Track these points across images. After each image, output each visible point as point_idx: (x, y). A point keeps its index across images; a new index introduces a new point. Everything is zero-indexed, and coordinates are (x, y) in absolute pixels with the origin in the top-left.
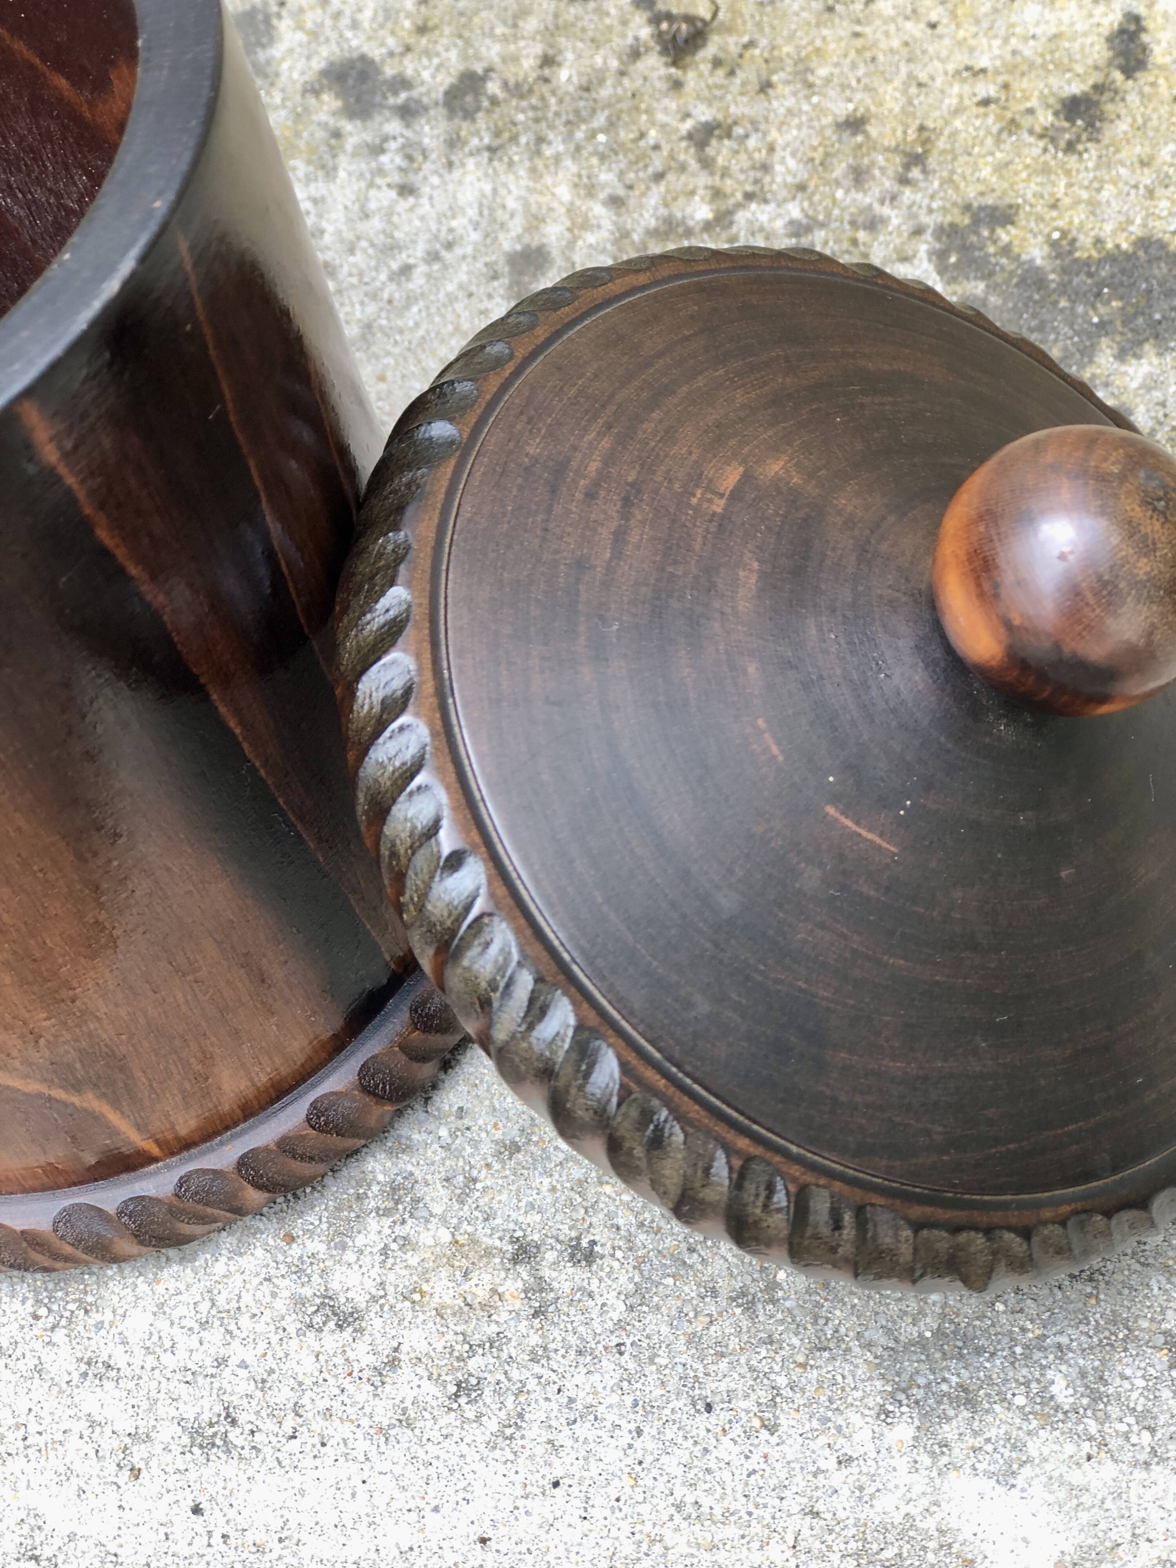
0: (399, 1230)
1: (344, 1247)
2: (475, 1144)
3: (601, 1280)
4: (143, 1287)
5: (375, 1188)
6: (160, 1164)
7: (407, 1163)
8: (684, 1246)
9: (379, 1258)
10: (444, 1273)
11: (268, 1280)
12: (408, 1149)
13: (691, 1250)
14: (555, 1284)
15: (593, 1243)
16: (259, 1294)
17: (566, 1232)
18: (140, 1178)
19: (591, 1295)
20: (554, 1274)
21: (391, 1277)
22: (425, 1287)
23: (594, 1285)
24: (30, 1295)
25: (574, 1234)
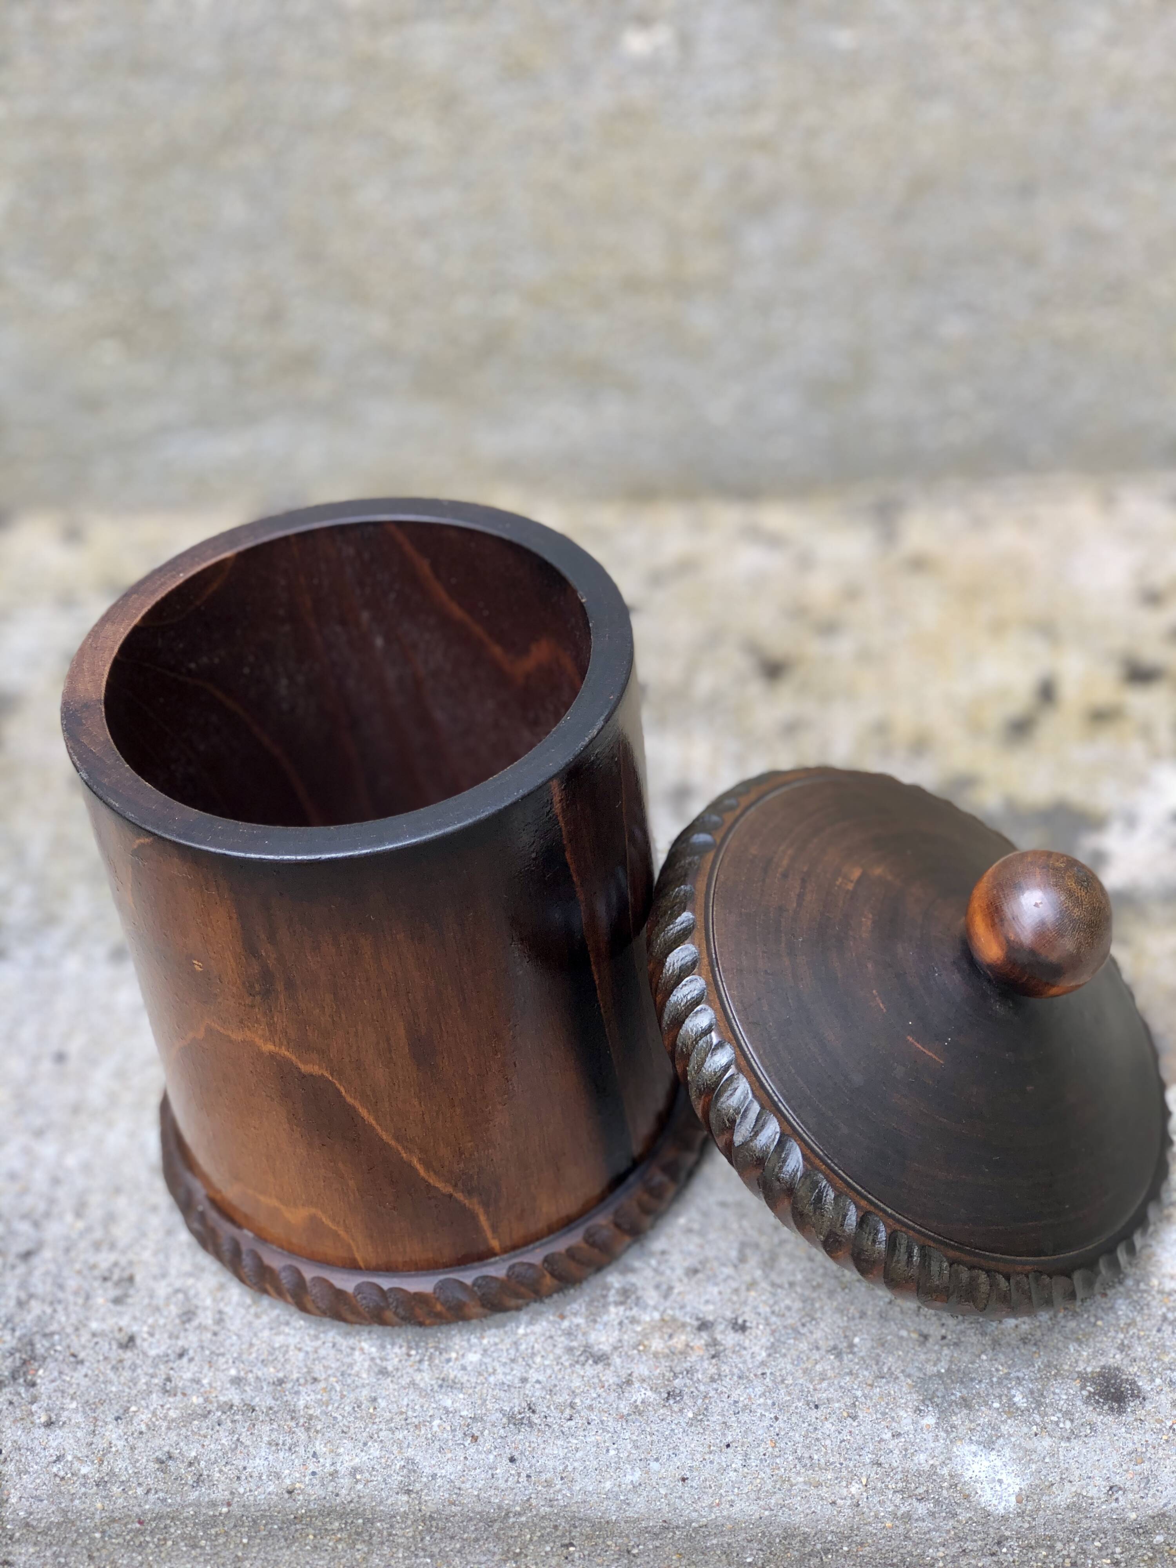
0: (628, 1313)
1: (595, 1321)
2: (673, 1269)
3: (751, 1340)
4: (474, 1340)
5: (613, 1292)
6: (497, 1258)
7: (632, 1278)
8: (799, 1324)
9: (617, 1327)
10: (657, 1335)
11: (551, 1337)
12: (633, 1270)
13: (803, 1325)
14: (724, 1342)
15: (745, 1321)
16: (545, 1345)
17: (729, 1314)
18: (485, 1265)
19: (745, 1349)
20: (723, 1337)
21: (626, 1337)
22: (646, 1343)
23: (747, 1343)
24: (405, 1344)
25: (734, 1316)
